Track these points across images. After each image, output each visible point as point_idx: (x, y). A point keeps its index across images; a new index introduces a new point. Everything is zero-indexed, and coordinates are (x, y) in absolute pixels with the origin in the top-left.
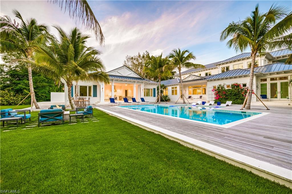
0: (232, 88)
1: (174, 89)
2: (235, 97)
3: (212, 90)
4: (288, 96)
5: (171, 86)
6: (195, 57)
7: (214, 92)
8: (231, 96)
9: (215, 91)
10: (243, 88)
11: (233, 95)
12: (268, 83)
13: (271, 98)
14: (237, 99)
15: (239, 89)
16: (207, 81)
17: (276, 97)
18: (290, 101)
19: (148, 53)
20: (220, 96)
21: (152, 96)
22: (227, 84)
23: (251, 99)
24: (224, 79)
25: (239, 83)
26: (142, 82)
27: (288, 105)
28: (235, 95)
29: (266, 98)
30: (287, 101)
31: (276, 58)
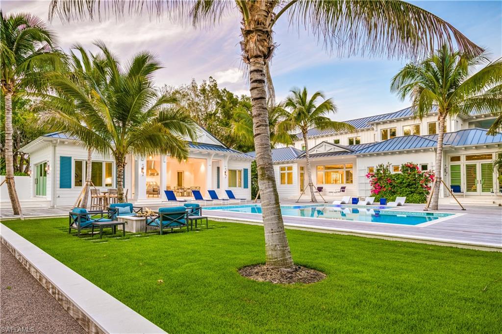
0: (403, 172)
1: (286, 172)
2: (410, 190)
3: (367, 176)
4: (492, 188)
5: (278, 163)
6: (335, 108)
7: (371, 179)
8: (401, 188)
9: (371, 177)
10: (422, 172)
11: (405, 185)
12: (463, 163)
13: (467, 191)
14: (412, 192)
15: (415, 175)
16: (356, 157)
17: (475, 190)
18: (495, 197)
19: (215, 82)
20: (382, 187)
21: (240, 186)
22: (394, 163)
23: (439, 192)
24: (389, 154)
25: (415, 163)
26: (225, 156)
27: (492, 203)
28: (409, 186)
29: (459, 191)
30: (491, 197)
31: (474, 117)
